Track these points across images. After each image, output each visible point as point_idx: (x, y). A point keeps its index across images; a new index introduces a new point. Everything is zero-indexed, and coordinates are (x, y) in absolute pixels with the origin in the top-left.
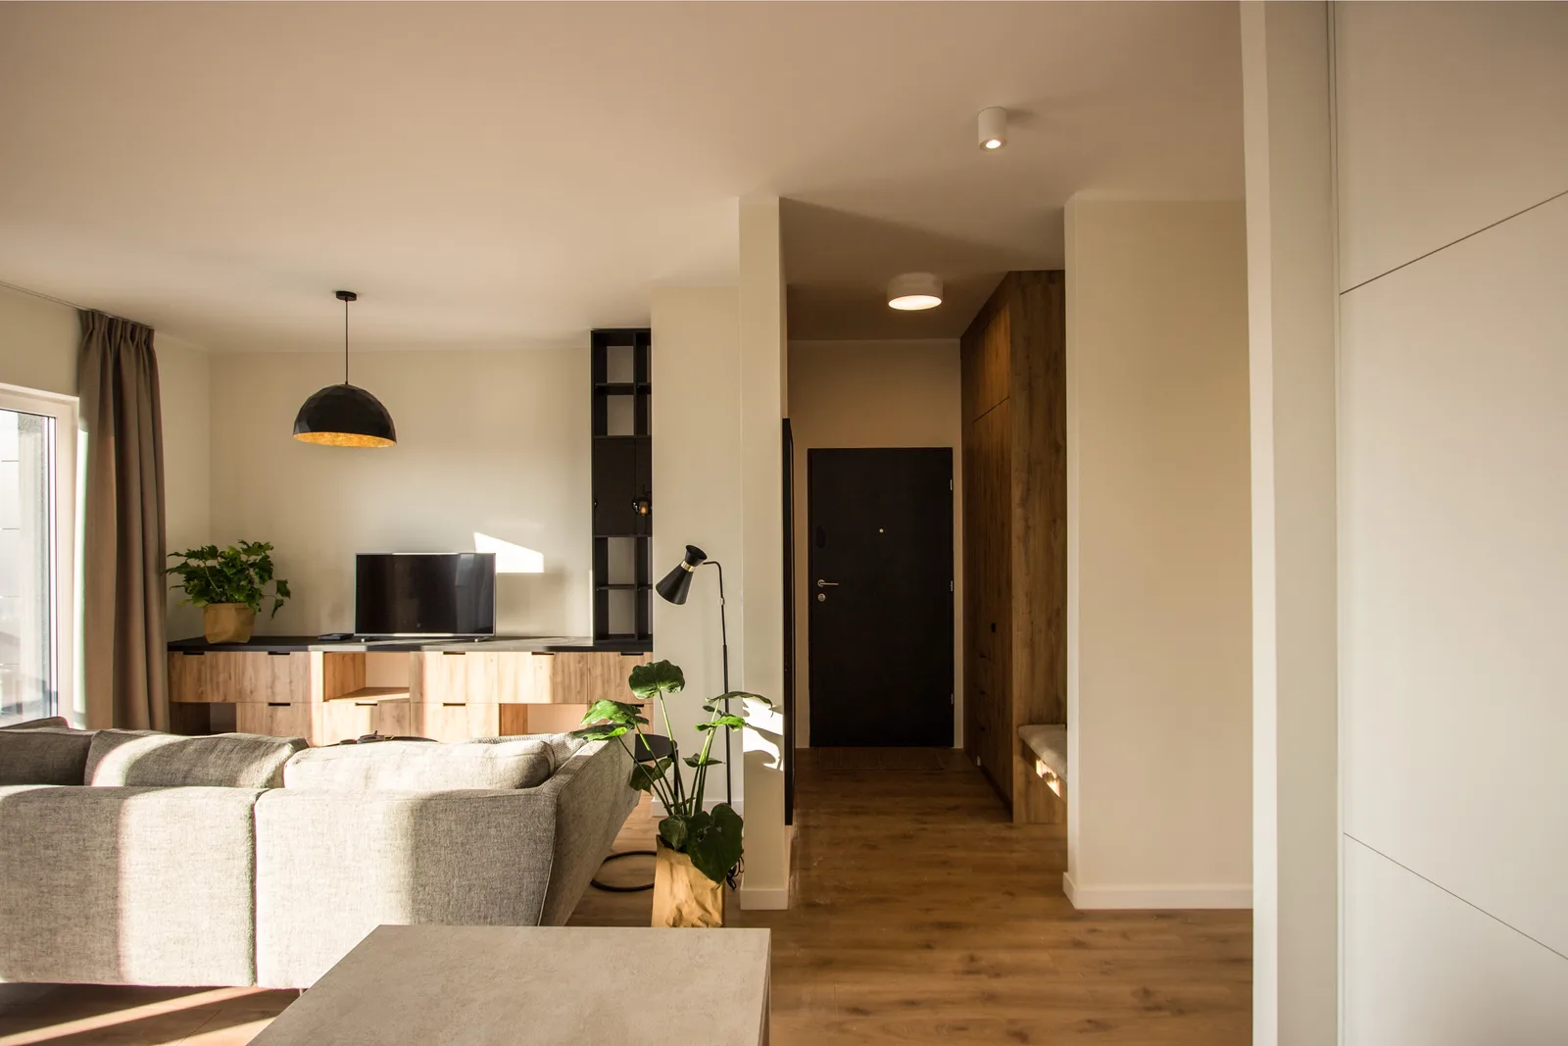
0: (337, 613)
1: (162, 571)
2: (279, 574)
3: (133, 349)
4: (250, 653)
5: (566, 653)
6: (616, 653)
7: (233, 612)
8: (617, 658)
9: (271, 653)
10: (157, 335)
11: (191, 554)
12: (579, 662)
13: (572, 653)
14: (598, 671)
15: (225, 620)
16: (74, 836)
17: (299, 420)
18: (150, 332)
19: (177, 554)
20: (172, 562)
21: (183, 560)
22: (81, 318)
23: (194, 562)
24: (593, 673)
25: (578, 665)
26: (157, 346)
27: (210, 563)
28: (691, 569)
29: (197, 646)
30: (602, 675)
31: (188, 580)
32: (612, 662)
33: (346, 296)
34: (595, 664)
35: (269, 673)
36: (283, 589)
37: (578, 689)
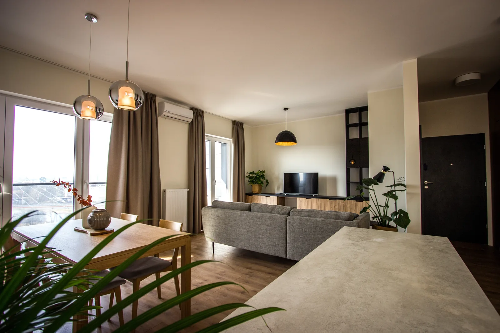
0: (278, 188)
1: (245, 177)
2: (266, 178)
3: (240, 128)
4: (262, 196)
5: (339, 200)
6: (354, 201)
7: (258, 187)
8: (355, 202)
9: (266, 196)
10: (244, 125)
11: (250, 173)
12: (343, 203)
13: (341, 200)
14: (349, 206)
15: (256, 188)
16: (253, 221)
17: (276, 140)
18: (243, 124)
19: (248, 173)
20: (247, 175)
21: (249, 174)
22: (232, 122)
23: (251, 175)
24: (347, 206)
25: (343, 204)
26: (244, 127)
27: (254, 175)
28: (385, 172)
29: (251, 194)
30: (350, 207)
31: (249, 179)
32: (353, 203)
33: (286, 109)
34: (348, 204)
35: (266, 201)
36: (267, 181)
37: (343, 210)
